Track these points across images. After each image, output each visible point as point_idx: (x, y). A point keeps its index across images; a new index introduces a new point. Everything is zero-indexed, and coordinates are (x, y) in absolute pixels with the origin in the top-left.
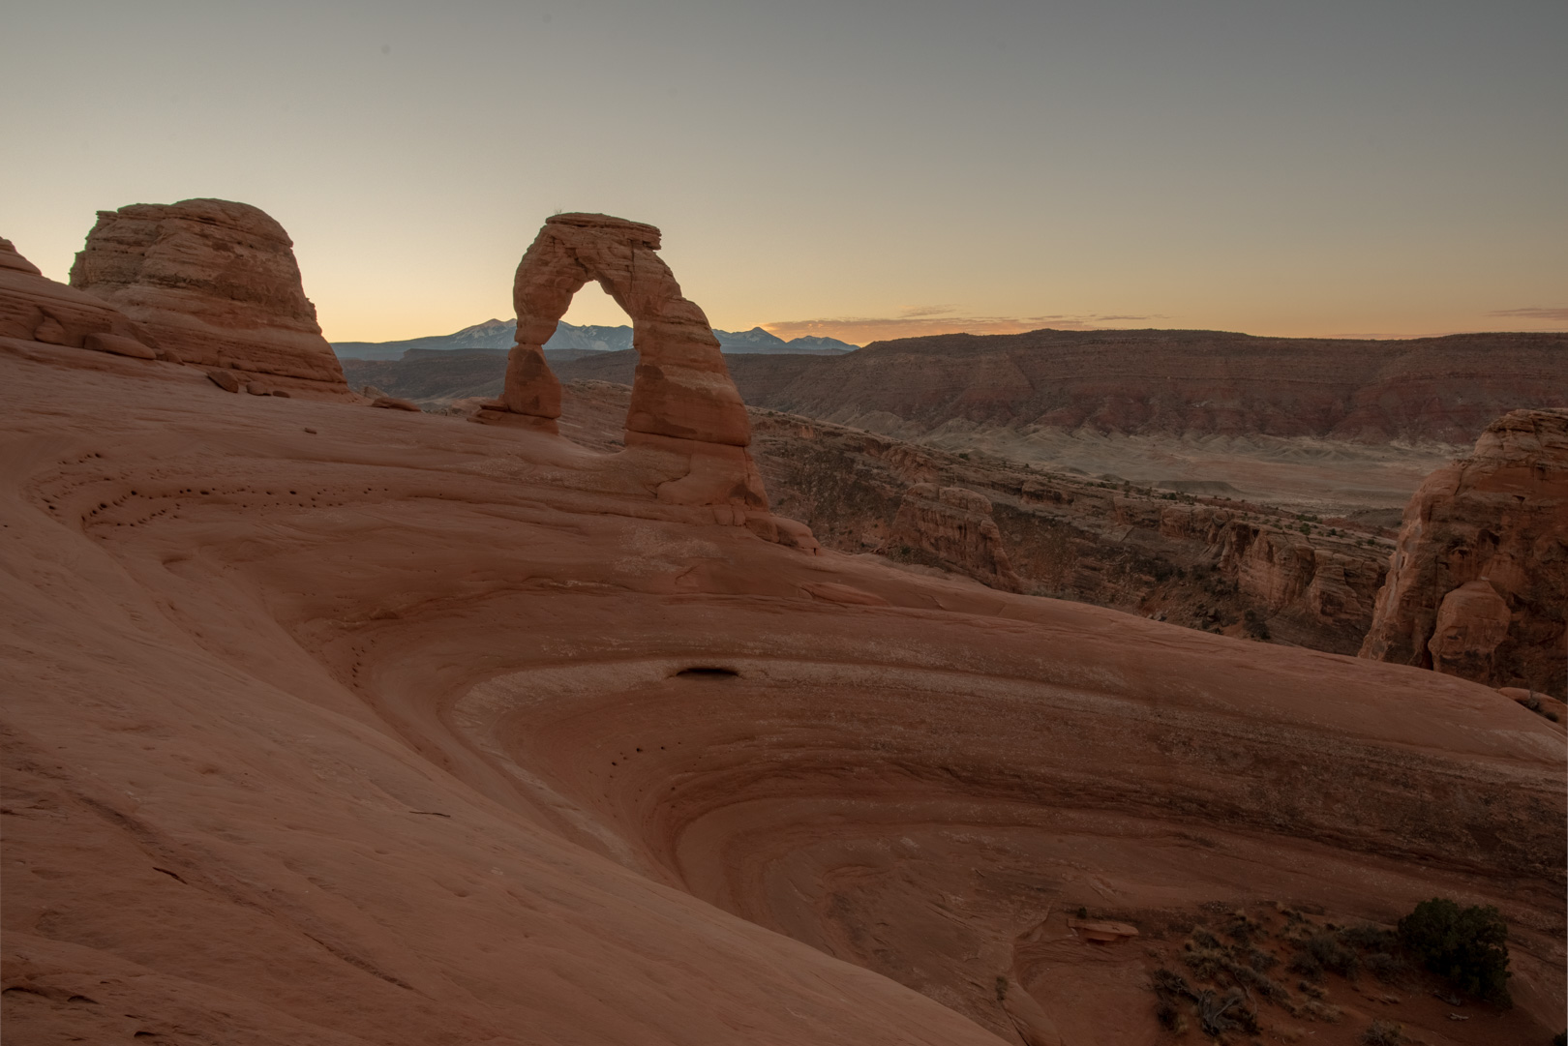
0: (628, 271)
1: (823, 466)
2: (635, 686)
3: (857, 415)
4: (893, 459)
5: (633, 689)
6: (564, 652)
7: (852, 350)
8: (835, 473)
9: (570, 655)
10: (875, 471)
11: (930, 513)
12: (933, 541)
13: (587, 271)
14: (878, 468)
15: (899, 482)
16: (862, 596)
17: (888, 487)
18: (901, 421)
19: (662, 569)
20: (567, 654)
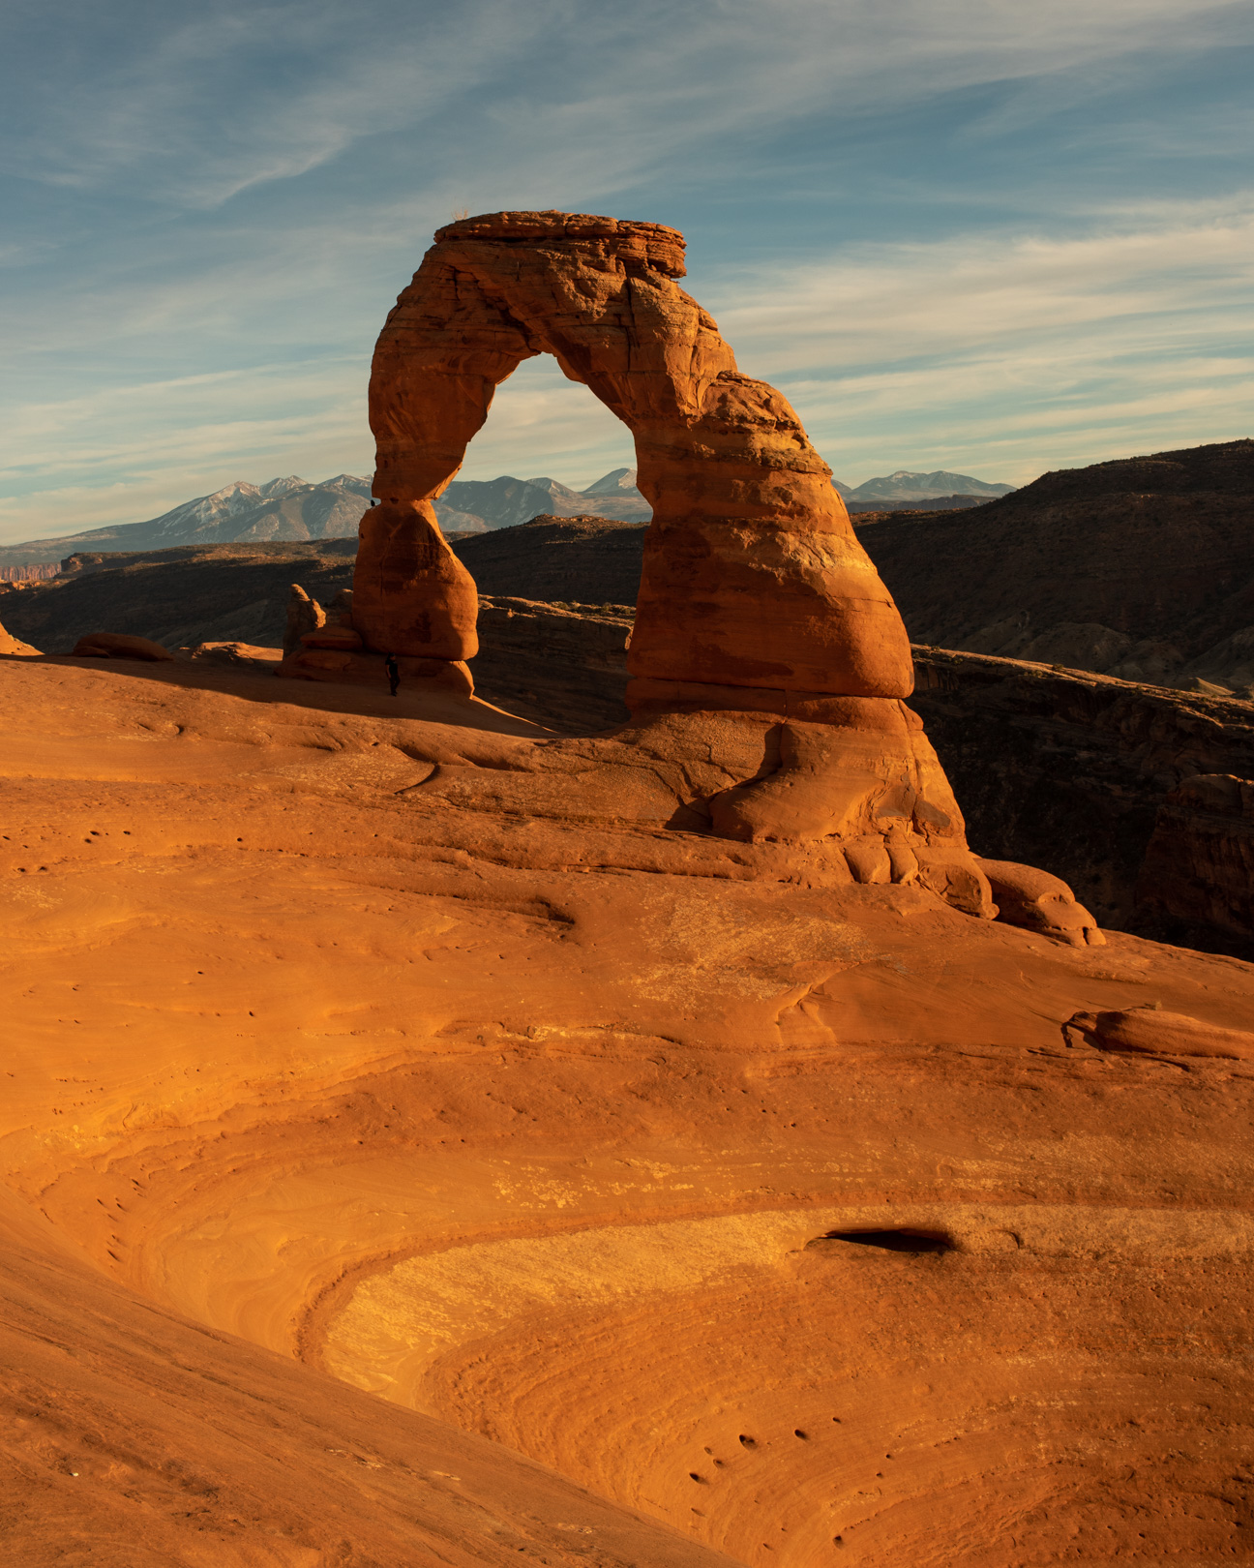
0: (621, 326)
1: (965, 750)
2: (714, 1277)
3: (1025, 635)
4: (1123, 725)
5: (711, 1284)
6: (545, 1197)
7: (1000, 495)
8: (994, 766)
9: (561, 1204)
10: (1084, 754)
11: (1223, 842)
12: (1236, 905)
13: (527, 335)
14: (1088, 748)
15: (1141, 777)
16: (1218, 1037)
17: (1116, 790)
18: (1124, 641)
19: (744, 992)
20: (553, 1202)
